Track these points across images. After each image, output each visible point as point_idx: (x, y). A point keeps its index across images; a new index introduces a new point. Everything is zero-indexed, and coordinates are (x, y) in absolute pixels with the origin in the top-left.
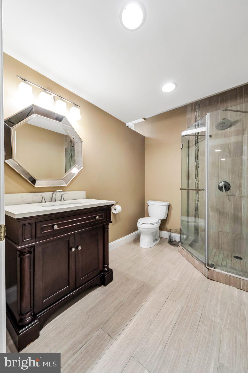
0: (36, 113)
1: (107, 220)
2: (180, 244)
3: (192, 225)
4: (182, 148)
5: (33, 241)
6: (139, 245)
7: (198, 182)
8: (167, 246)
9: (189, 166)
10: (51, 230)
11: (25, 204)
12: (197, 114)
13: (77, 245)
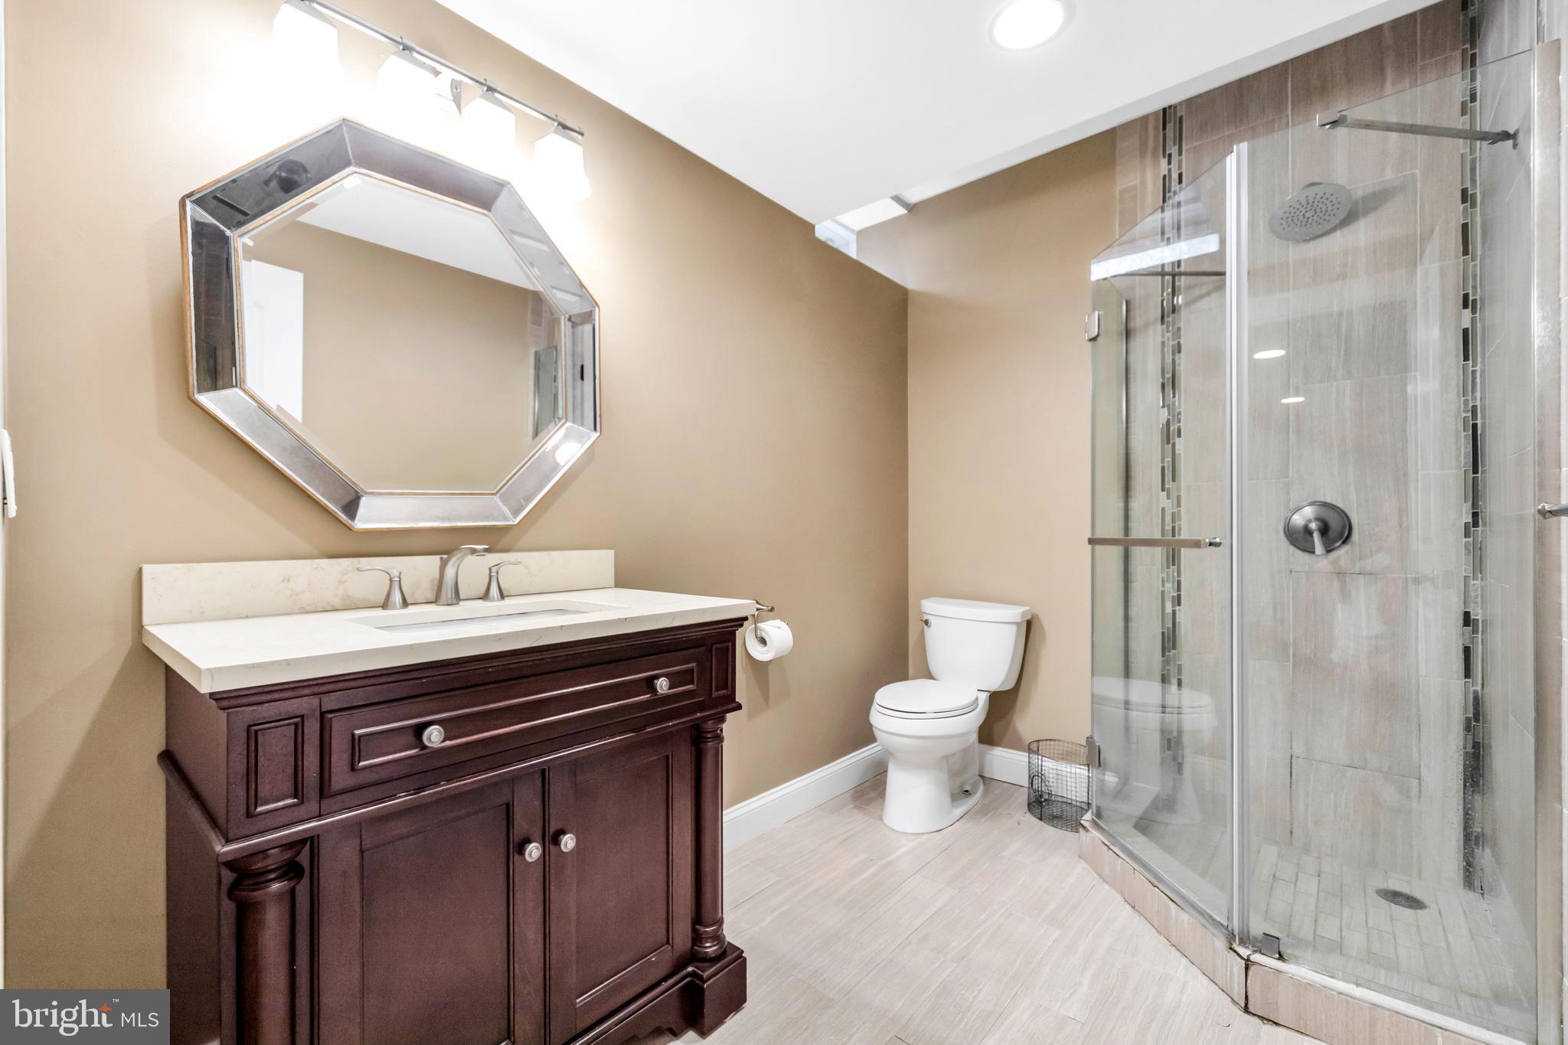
0: (359, 164)
1: (715, 694)
2: (1088, 816)
3: (1148, 721)
4: (1098, 335)
5: (302, 811)
6: (881, 819)
7: (1179, 505)
8: (1019, 823)
9: (1132, 425)
10: (411, 749)
11: (304, 611)
12: (1170, 171)
13: (554, 827)
